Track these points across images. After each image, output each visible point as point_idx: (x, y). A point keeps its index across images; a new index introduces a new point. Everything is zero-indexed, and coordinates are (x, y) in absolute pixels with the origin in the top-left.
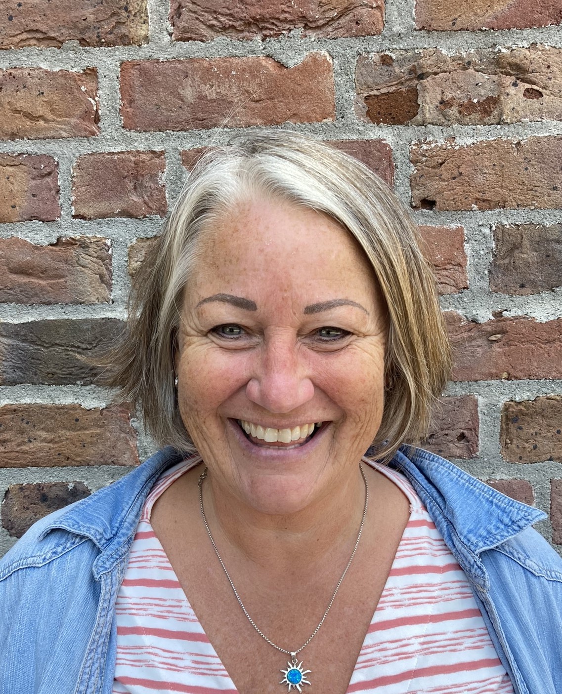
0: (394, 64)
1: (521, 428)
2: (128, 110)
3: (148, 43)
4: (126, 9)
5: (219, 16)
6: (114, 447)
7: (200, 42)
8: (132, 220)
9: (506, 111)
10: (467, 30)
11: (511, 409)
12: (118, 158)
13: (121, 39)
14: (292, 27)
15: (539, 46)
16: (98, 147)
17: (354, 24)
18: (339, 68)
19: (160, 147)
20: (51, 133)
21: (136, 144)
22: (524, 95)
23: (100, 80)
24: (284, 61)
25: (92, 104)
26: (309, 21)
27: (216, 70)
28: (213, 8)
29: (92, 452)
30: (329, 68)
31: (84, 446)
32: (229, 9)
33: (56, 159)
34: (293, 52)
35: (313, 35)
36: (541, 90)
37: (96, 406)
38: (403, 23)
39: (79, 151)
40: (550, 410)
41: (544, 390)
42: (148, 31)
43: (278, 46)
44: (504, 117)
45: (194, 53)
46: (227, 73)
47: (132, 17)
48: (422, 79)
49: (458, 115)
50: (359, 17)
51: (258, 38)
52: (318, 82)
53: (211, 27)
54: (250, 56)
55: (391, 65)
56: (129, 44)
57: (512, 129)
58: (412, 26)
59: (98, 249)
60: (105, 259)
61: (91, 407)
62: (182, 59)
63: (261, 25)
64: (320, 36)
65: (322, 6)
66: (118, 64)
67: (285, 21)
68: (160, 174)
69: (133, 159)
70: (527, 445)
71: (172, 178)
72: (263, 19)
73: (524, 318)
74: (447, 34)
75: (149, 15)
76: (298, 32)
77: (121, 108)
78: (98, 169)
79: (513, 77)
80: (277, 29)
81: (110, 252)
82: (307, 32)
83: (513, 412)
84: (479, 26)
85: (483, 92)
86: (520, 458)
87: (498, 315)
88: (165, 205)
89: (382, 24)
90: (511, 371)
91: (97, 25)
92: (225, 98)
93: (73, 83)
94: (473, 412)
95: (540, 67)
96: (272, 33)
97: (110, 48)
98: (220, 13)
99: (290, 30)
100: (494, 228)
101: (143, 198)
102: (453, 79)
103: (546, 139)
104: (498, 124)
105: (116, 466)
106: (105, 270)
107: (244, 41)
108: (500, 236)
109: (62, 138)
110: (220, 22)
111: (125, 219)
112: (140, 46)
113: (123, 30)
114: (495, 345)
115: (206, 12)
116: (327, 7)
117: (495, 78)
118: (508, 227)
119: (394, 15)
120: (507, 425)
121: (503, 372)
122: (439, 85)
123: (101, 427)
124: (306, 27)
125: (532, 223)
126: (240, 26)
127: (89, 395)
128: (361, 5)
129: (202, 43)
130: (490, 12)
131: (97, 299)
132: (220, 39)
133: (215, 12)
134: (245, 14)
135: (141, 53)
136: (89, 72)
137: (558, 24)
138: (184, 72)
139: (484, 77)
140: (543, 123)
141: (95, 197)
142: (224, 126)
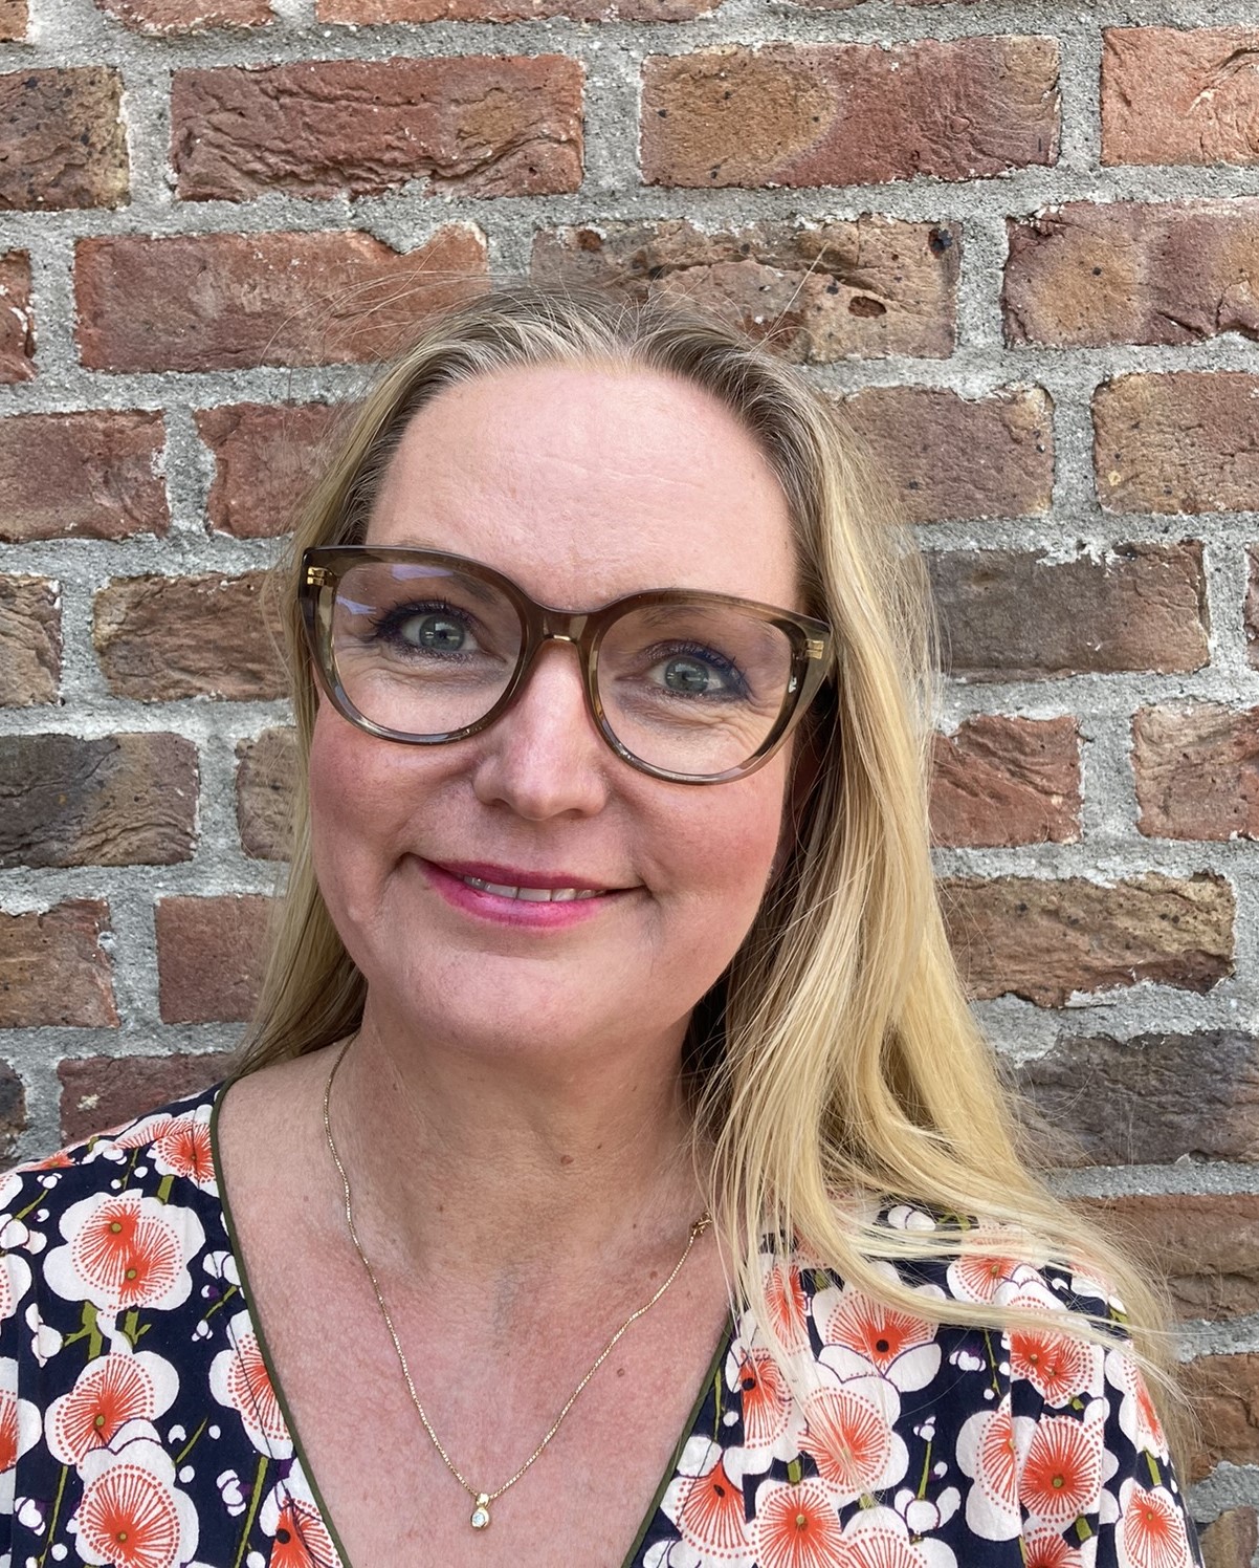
0: (605, 248)
2: (90, 331)
3: (128, 205)
5: (267, 154)
6: (67, 990)
7: (229, 203)
8: (100, 543)
9: (817, 339)
10: (740, 186)
12: (71, 424)
13: (75, 196)
14: (407, 176)
15: (875, 218)
16: (32, 403)
17: (525, 173)
18: (499, 255)
19: (153, 404)
21: (106, 398)
22: (851, 310)
23: (35, 274)
24: (393, 240)
25: (19, 320)
26: (439, 165)
27: (261, 256)
28: (255, 140)
29: (24, 1000)
30: (480, 255)
31: (7, 989)
32: (285, 142)
34: (411, 223)
35: (448, 192)
36: (881, 300)
37: (30, 908)
38: (620, 172)
42: (128, 181)
43: (379, 211)
44: (814, 351)
45: (218, 224)
46: (283, 261)
47: (96, 156)
48: (660, 277)
50: (535, 159)
51: (343, 196)
53: (252, 174)
54: (327, 230)
55: (596, 250)
56: (91, 206)
57: (831, 373)
58: (636, 177)
59: (34, 599)
60: (48, 620)
61: (19, 911)
62: (195, 234)
63: (348, 172)
64: (463, 193)
65: (464, 139)
66: (71, 242)
67: (394, 164)
68: (155, 454)
69: (101, 425)
71: (178, 462)
72: (351, 161)
74: (704, 193)
75: (130, 151)
76: (420, 184)
77: (75, 327)
78: (32, 445)
79: (829, 276)
80: (377, 180)
81: (57, 605)
82: (437, 185)
84: (763, 179)
85: (773, 303)
88: (166, 515)
89: (580, 174)
91: (28, 169)
92: (279, 309)
95: (879, 258)
96: (368, 187)
97: (54, 214)
98: (267, 149)
99: (403, 182)
101: (122, 500)
102: (715, 278)
103: (893, 393)
104: (804, 362)
105: (71, 1028)
106: (47, 639)
107: (315, 201)
110: (268, 165)
111: (87, 542)
112: (112, 209)
113: (80, 179)
115: (240, 146)
116: (473, 140)
117: (795, 276)
119: (601, 156)
122: (690, 289)
123: (40, 950)
124: (434, 176)
126: (307, 173)
127: (15, 887)
128: (539, 137)
129: (233, 205)
130: (782, 155)
131: (32, 696)
132: (269, 198)
133: (258, 146)
134: (316, 152)
135: (114, 223)
136: (13, 258)
137: (909, 178)
138: (199, 260)
139: (772, 275)
140: (887, 363)
141: (27, 498)
142: (279, 363)
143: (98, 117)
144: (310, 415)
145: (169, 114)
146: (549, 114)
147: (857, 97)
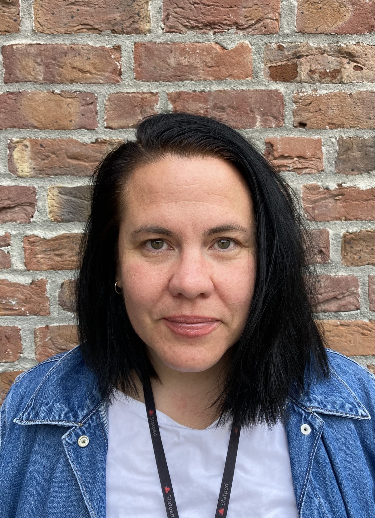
0: (285, 50)
1: (352, 247)
2: (138, 69)
3: (150, 33)
4: (138, 15)
5: (190, 20)
7: (179, 34)
9: (344, 77)
10: (323, 33)
11: (347, 237)
12: (132, 96)
13: (135, 30)
14: (230, 28)
15: (361, 44)
16: (120, 89)
17: (263, 28)
18: (255, 51)
19: (155, 90)
20: (94, 81)
21: (142, 88)
22: (354, 69)
23: (122, 52)
24: (225, 46)
25: (117, 65)
26: (239, 25)
27: (188, 49)
28: (187, 16)
30: (250, 50)
32: (195, 17)
33: (96, 95)
34: (230, 41)
35: (241, 33)
36: (362, 66)
38: (290, 29)
39: (109, 91)
40: (368, 237)
41: (365, 226)
42: (150, 27)
43: (222, 37)
44: (343, 80)
45: (176, 40)
46: (194, 51)
47: (141, 19)
48: (300, 58)
49: (319, 78)
50: (266, 24)
51: (211, 33)
52: (244, 58)
53: (186, 26)
54: (207, 42)
55: (282, 50)
56: (139, 33)
57: (347, 86)
58: (295, 30)
62: (169, 42)
63: (213, 26)
64: (245, 33)
65: (246, 18)
66: (133, 44)
67: (226, 25)
68: (155, 105)
69: (140, 96)
70: (355, 256)
71: (162, 107)
72: (214, 23)
73: (354, 187)
74: (313, 35)
75: (151, 18)
76: (233, 30)
77: (134, 68)
78: (120, 101)
79: (348, 59)
80: (221, 29)
82: (238, 31)
83: (348, 238)
84: (330, 32)
85: (332, 66)
86: (352, 264)
87: (340, 185)
89: (278, 29)
90: (347, 216)
91: (122, 22)
92: (192, 64)
93: (107, 53)
94: (327, 238)
95: (361, 55)
96: (219, 30)
97: (129, 35)
98: (190, 19)
99: (228, 30)
100: (338, 139)
102: (316, 59)
103: (365, 92)
104: (340, 83)
107: (203, 34)
108: (341, 143)
109: (100, 83)
110: (191, 24)
112: (145, 35)
113: (136, 26)
114: (338, 202)
115: (183, 18)
116: (249, 18)
117: (338, 59)
118: (345, 138)
119: (284, 24)
120: (345, 245)
121: (343, 216)
122: (309, 62)
124: (237, 28)
125: (357, 137)
126: (201, 26)
128: (267, 18)
130: (336, 25)
132: (190, 32)
133: (188, 18)
134: (204, 20)
135: (146, 39)
136: (116, 48)
137: (370, 33)
138: (170, 50)
139: (332, 59)
140: (363, 84)
141: (118, 117)
142: (192, 80)
143: (142, 8)
144: (200, 95)
145: (162, 8)
146: (271, 12)
147: (357, 10)
